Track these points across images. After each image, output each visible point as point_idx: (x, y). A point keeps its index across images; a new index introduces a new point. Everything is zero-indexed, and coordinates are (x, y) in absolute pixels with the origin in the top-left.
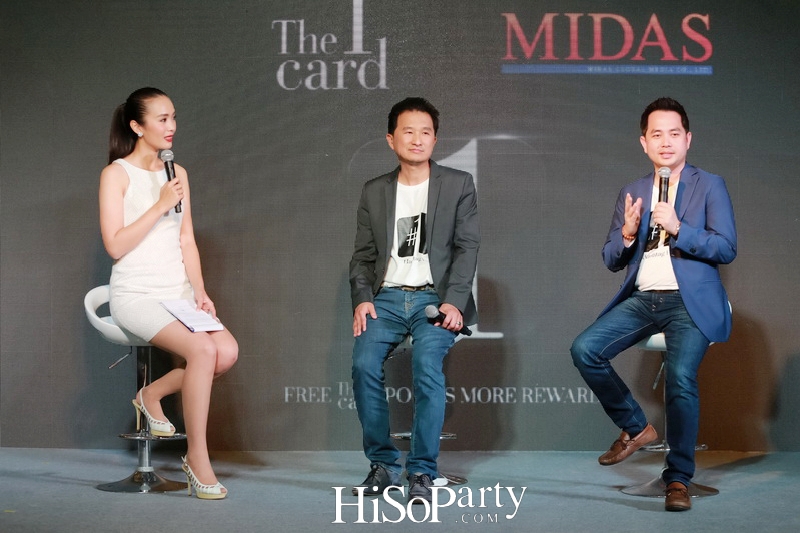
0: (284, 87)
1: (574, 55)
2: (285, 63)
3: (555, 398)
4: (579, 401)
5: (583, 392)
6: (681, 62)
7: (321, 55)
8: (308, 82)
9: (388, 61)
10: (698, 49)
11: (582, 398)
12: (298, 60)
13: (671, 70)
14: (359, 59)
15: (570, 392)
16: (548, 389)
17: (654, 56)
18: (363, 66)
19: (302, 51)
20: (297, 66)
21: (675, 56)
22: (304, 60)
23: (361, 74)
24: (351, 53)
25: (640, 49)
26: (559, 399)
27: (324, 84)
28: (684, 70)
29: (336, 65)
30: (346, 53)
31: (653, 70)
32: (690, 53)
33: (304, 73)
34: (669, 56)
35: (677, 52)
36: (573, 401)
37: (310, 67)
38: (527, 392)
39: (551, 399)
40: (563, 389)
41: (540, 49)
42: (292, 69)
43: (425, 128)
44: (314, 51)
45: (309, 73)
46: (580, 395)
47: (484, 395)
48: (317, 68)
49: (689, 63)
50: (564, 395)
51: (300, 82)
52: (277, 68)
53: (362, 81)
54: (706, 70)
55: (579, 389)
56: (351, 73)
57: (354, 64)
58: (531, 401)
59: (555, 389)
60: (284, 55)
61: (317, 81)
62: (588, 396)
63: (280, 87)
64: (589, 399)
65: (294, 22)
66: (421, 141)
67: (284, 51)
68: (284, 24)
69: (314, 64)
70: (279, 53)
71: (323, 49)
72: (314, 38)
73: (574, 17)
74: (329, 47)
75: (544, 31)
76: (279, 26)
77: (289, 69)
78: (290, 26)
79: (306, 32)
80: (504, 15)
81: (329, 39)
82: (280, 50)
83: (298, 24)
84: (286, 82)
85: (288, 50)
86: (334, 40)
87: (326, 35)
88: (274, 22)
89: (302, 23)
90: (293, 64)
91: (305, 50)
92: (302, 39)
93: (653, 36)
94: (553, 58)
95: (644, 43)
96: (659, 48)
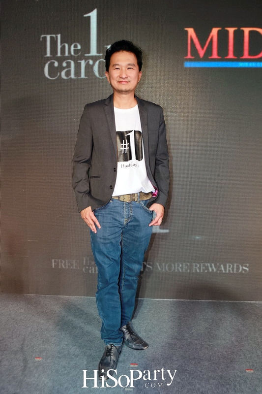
0: (49, 77)
1: (231, 55)
2: (49, 62)
3: (213, 270)
4: (227, 271)
5: (230, 266)
7: (71, 57)
8: (63, 74)
11: (229, 270)
12: (56, 60)
14: (95, 59)
15: (222, 266)
16: (209, 264)
18: (97, 63)
19: (59, 54)
20: (56, 64)
22: (60, 60)
23: (96, 68)
24: (89, 55)
26: (215, 270)
27: (73, 76)
29: (80, 63)
30: (86, 55)
33: (61, 68)
36: (224, 272)
37: (64, 64)
38: (196, 266)
39: (210, 270)
40: (218, 264)
41: (209, 51)
42: (54, 66)
43: (129, 65)
44: (67, 54)
45: (64, 68)
46: (228, 268)
47: (170, 266)
48: (69, 65)
50: (218, 268)
51: (58, 74)
52: (44, 66)
53: (96, 73)
55: (228, 265)
56: (89, 68)
57: (91, 62)
58: (198, 271)
59: (213, 265)
60: (48, 57)
61: (68, 73)
62: (233, 269)
63: (46, 78)
64: (233, 270)
65: (54, 36)
66: (127, 75)
67: (48, 55)
68: (48, 37)
69: (67, 63)
70: (45, 56)
71: (72, 52)
72: (67, 46)
73: (231, 30)
74: (76, 51)
75: (212, 39)
76: (45, 39)
77: (51, 66)
78: (51, 38)
79: (62, 43)
80: (186, 29)
81: (76, 46)
82: (46, 54)
83: (57, 37)
84: (50, 74)
85: (51, 54)
86: (79, 47)
87: (74, 44)
88: (42, 36)
89: (59, 36)
90: (54, 63)
91: (61, 54)
92: (59, 47)
94: (217, 57)
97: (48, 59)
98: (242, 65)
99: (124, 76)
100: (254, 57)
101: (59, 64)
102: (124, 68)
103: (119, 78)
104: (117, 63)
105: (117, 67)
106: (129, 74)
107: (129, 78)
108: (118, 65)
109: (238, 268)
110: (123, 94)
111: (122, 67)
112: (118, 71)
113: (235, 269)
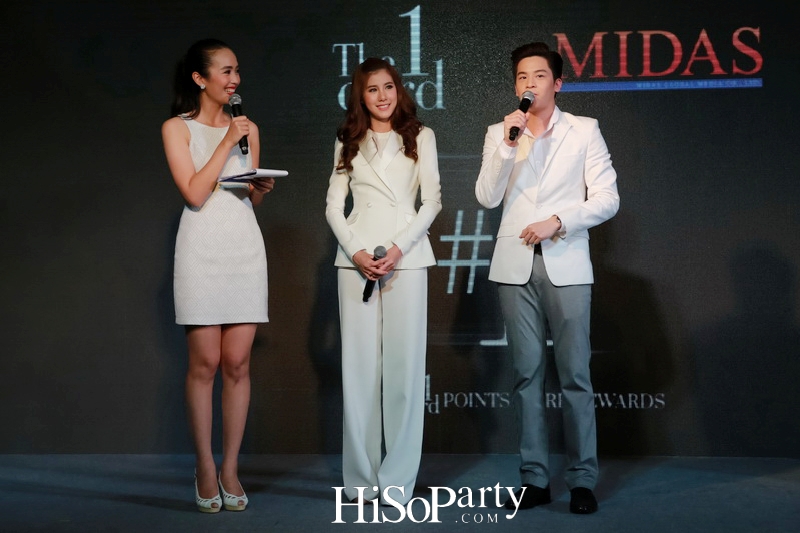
0: (345, 108)
1: (623, 73)
3: (607, 404)
4: (630, 406)
5: (633, 398)
6: (730, 76)
9: (444, 82)
10: (747, 63)
11: (633, 404)
13: (719, 84)
14: (416, 80)
15: (621, 397)
16: (600, 395)
17: (703, 70)
18: (421, 86)
21: (724, 70)
23: (419, 95)
24: (409, 74)
25: (690, 64)
26: (610, 404)
28: (733, 84)
30: (404, 75)
31: (702, 84)
32: (738, 66)
34: (718, 70)
35: (726, 66)
36: (624, 406)
39: (603, 404)
40: (615, 395)
41: (590, 68)
46: (630, 401)
49: (738, 76)
50: (615, 400)
53: (420, 102)
54: (756, 83)
55: (630, 395)
57: (412, 86)
59: (606, 395)
60: (345, 77)
62: (639, 402)
63: (341, 108)
64: (639, 404)
65: (354, 45)
67: (345, 73)
68: (344, 47)
70: (340, 76)
73: (623, 35)
75: (594, 50)
76: (339, 50)
77: (350, 91)
78: (349, 49)
79: (365, 55)
80: (555, 35)
82: (341, 73)
83: (358, 47)
84: (347, 103)
85: (348, 72)
86: (392, 62)
88: (335, 45)
89: (361, 46)
93: (702, 51)
94: (602, 76)
95: (693, 58)
96: (709, 63)
97: (345, 80)
98: (640, 86)
100: (659, 74)
109: (647, 401)
113: (643, 404)
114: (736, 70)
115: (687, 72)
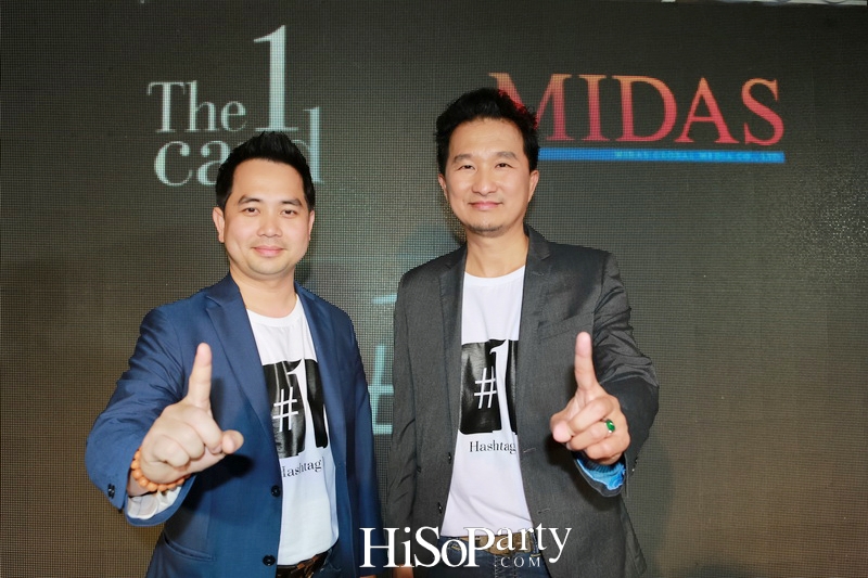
0: (166, 181)
1: (595, 134)
2: (167, 146)
6: (741, 146)
7: (221, 133)
8: (202, 173)
9: (322, 142)
10: (763, 129)
12: (186, 141)
13: (728, 157)
17: (704, 137)
19: (193, 127)
20: (185, 151)
21: (734, 137)
22: (196, 141)
24: (266, 129)
25: (687, 127)
28: (746, 157)
30: (259, 129)
31: (705, 156)
32: (753, 133)
33: (196, 160)
34: (725, 137)
35: (736, 132)
37: (205, 151)
42: (179, 155)
43: (500, 154)
44: (212, 127)
45: (203, 160)
48: (216, 153)
49: (754, 148)
51: (190, 174)
52: (156, 154)
54: (776, 157)
60: (166, 134)
61: (213, 173)
63: (160, 183)
65: (182, 84)
66: (493, 184)
67: (166, 127)
68: (167, 87)
69: (211, 147)
70: (158, 131)
71: (225, 124)
72: (212, 107)
73: (593, 80)
74: (233, 121)
75: (551, 98)
76: (158, 91)
77: (173, 155)
78: (174, 89)
79: (199, 100)
80: (492, 75)
81: (233, 109)
82: (160, 126)
83: (188, 87)
84: (168, 174)
85: (172, 126)
86: (242, 111)
87: (229, 104)
88: (152, 84)
89: (193, 86)
90: (180, 147)
91: (198, 126)
92: (193, 109)
93: (703, 109)
94: (565, 138)
95: (691, 118)
96: (713, 126)
97: (166, 137)
98: (619, 155)
99: (485, 189)
100: (645, 139)
101: (192, 150)
102: (485, 166)
103: (470, 192)
104: (466, 152)
105: (467, 162)
106: (499, 182)
107: (500, 192)
108: (467, 156)
110: (483, 236)
111: (479, 161)
112: (469, 174)
114: (749, 138)
115: (684, 139)
